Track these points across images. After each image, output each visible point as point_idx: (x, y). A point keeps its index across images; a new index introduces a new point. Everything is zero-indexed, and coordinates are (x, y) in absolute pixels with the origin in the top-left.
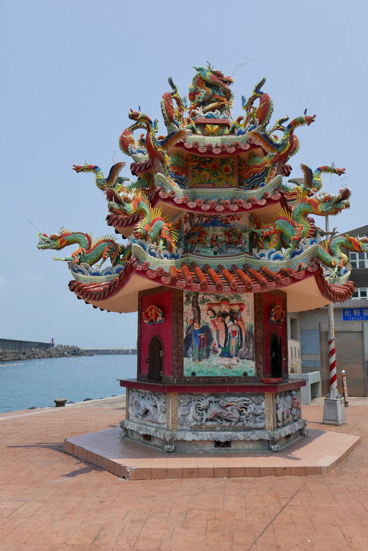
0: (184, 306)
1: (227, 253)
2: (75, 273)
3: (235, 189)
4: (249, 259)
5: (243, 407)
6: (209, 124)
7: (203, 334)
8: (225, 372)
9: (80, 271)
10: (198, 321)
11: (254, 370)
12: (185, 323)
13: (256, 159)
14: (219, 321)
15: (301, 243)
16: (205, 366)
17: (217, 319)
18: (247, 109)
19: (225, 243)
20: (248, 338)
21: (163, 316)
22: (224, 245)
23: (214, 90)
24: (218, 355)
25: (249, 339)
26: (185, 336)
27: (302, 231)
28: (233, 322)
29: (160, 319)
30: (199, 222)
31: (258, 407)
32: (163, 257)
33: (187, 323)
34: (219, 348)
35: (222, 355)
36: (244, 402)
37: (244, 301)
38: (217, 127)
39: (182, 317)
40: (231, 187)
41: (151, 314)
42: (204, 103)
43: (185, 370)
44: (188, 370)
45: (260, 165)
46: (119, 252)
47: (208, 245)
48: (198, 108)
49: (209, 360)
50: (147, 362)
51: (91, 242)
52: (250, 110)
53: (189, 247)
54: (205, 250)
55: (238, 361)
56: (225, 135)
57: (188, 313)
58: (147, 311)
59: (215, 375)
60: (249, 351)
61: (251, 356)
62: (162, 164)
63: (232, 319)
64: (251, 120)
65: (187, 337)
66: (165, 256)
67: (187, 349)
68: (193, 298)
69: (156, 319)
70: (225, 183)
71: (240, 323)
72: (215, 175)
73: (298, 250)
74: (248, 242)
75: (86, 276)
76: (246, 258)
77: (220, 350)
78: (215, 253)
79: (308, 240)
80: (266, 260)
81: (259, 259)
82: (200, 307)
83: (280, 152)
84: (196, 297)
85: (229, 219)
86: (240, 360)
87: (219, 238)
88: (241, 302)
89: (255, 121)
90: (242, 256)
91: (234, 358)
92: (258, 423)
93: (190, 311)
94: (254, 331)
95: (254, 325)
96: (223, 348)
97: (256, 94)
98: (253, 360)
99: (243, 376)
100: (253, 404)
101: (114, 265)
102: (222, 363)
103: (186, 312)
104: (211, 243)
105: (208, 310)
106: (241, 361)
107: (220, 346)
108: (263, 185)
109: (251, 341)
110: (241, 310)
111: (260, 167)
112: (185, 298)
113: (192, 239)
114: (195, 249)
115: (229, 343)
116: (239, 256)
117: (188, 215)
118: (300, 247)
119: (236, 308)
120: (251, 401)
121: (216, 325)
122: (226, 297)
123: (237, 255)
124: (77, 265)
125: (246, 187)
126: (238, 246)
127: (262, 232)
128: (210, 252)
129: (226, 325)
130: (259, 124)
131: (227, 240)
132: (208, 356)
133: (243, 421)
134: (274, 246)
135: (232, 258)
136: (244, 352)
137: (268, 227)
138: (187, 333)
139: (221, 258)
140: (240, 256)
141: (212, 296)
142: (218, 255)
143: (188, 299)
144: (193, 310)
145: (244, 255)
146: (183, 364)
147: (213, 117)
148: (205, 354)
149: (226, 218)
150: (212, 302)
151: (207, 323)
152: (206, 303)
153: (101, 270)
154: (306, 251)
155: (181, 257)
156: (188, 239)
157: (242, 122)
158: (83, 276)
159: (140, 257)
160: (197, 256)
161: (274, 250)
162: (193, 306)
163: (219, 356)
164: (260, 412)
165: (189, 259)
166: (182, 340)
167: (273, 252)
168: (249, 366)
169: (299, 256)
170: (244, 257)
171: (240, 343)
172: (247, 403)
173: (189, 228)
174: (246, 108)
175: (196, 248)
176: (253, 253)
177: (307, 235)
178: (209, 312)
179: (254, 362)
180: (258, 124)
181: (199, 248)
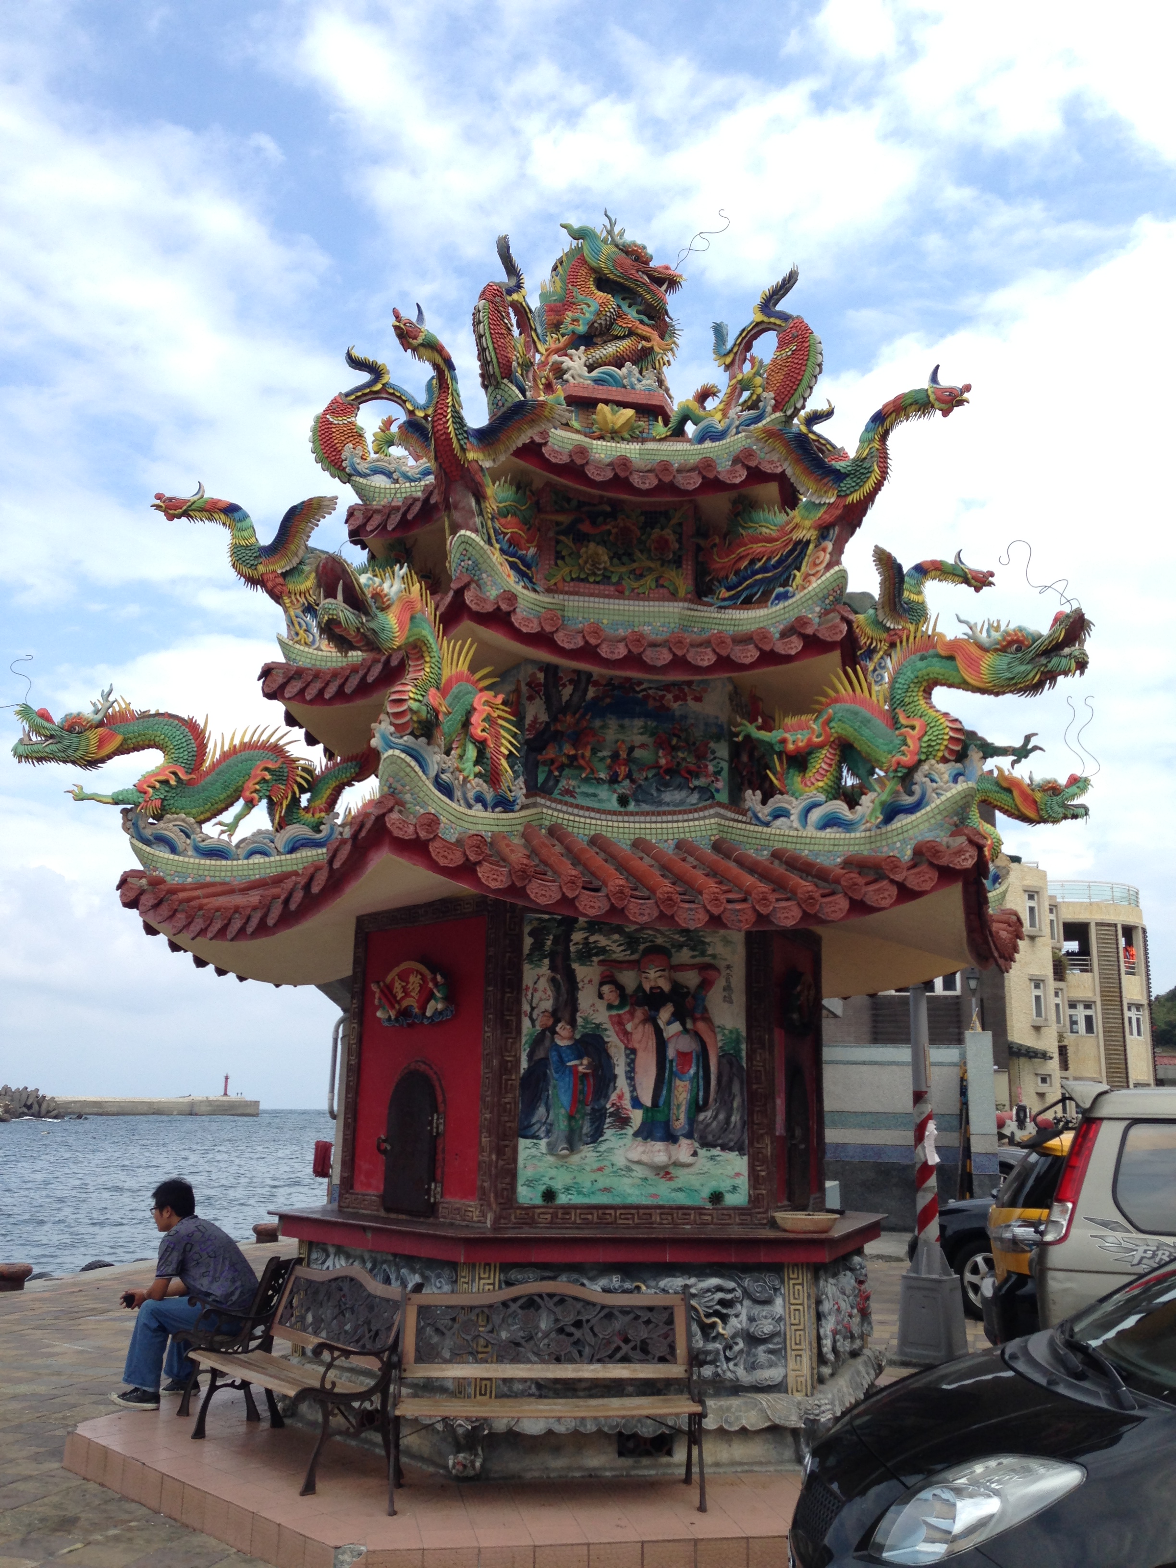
0: (527, 967)
1: (660, 803)
2: (144, 847)
3: (686, 605)
4: (731, 823)
5: (717, 1314)
6: (606, 402)
7: (585, 1061)
8: (652, 1190)
9: (161, 840)
10: (567, 1016)
11: (743, 1182)
12: (526, 1023)
13: (761, 515)
14: (636, 1021)
15: (919, 777)
16: (588, 1168)
17: (632, 1014)
18: (732, 363)
19: (653, 772)
20: (725, 1079)
21: (448, 999)
22: (650, 775)
23: (622, 303)
24: (630, 1131)
25: (730, 1081)
26: (524, 1065)
27: (926, 738)
28: (683, 1024)
29: (440, 1006)
30: (576, 699)
31: (765, 1310)
32: (472, 802)
33: (533, 1021)
34: (634, 1107)
35: (646, 1133)
36: (720, 1295)
37: (714, 956)
38: (630, 412)
39: (519, 1002)
40: (673, 596)
41: (405, 990)
42: (587, 340)
43: (521, 1181)
44: (530, 1183)
45: (774, 534)
46: (300, 786)
47: (602, 775)
48: (570, 351)
49: (603, 1147)
50: (384, 1152)
51: (205, 746)
52: (741, 368)
53: (541, 778)
54: (591, 790)
55: (695, 1154)
56: (654, 440)
57: (535, 990)
58: (389, 979)
59: (617, 1201)
60: (728, 1121)
61: (732, 1137)
62: (478, 502)
63: (679, 1016)
64: (742, 400)
65: (529, 1071)
66: (480, 799)
67: (530, 1107)
68: (555, 942)
69: (423, 1008)
70: (653, 585)
71: (701, 1026)
72: (625, 559)
73: (908, 800)
74: (725, 773)
75: (181, 858)
76: (723, 822)
77: (637, 1117)
78: (623, 801)
79: (945, 771)
80: (791, 827)
81: (767, 824)
82: (577, 972)
83: (847, 495)
84: (564, 939)
85: (669, 696)
86: (699, 1151)
87: (638, 753)
88: (707, 959)
89: (759, 399)
90: (706, 813)
91: (684, 1142)
92: (762, 1367)
93: (543, 984)
94: (744, 1054)
95: (744, 1034)
96: (647, 1110)
97: (766, 319)
98: (741, 1150)
99: (709, 1206)
100: (747, 1303)
101: (280, 826)
102: (645, 1158)
103: (531, 985)
104: (610, 767)
105: (601, 984)
106: (702, 1152)
107: (636, 1103)
108: (784, 596)
109: (736, 1088)
110: (706, 984)
111: (771, 540)
112: (528, 941)
113: (550, 753)
114: (560, 785)
115: (670, 1091)
116: (696, 815)
117: (541, 676)
118: (916, 788)
119: (691, 979)
120: (739, 1293)
121: (626, 1033)
122: (660, 941)
123: (690, 812)
124: (151, 820)
125: (724, 600)
126: (696, 783)
127: (784, 741)
128: (609, 798)
129: (658, 1032)
130: (775, 409)
131: (663, 762)
132: (596, 1136)
133: (713, 1362)
134: (821, 784)
135: (675, 818)
136: (715, 1124)
137: (801, 727)
138: (530, 1056)
139: (642, 819)
140: (701, 814)
141: (616, 937)
142: (632, 807)
143: (538, 946)
144: (553, 980)
145: (712, 811)
146: (515, 1160)
147: (617, 382)
148: (586, 1128)
149: (661, 693)
150: (614, 956)
151: (598, 1026)
152: (595, 959)
153: (235, 840)
154: (938, 802)
155: (523, 808)
156: (541, 749)
157: (711, 404)
158: (172, 856)
159: (408, 797)
160: (564, 808)
161: (822, 797)
162: (553, 968)
163: (636, 1134)
164: (767, 1327)
165: (541, 817)
166: (515, 1080)
167: (816, 805)
168: (730, 1170)
169: (913, 817)
170: (711, 817)
171: (701, 1094)
172: (729, 1296)
173: (544, 717)
174: (728, 360)
175: (563, 783)
176: (748, 804)
177: (940, 754)
178: (606, 989)
179: (746, 1158)
180: (769, 409)
181: (573, 783)
